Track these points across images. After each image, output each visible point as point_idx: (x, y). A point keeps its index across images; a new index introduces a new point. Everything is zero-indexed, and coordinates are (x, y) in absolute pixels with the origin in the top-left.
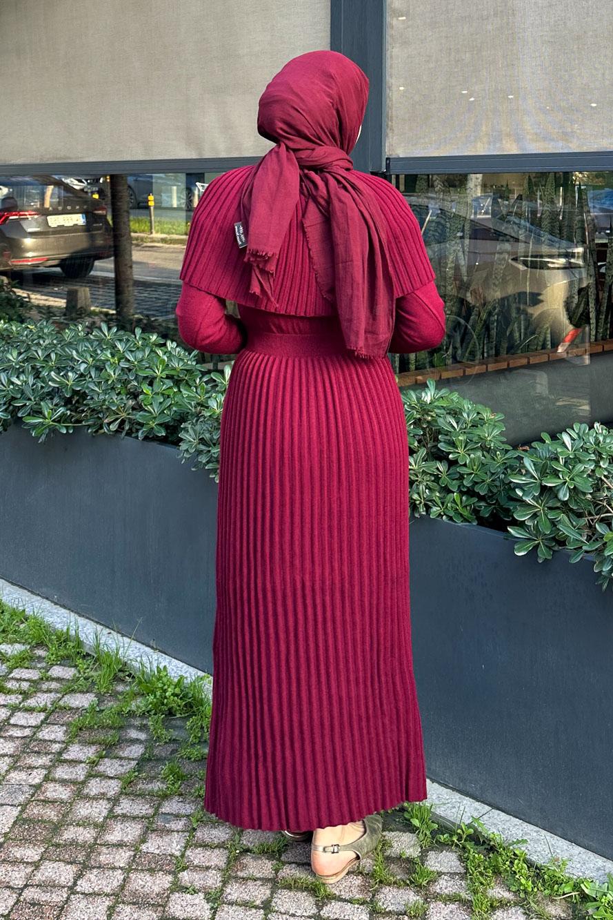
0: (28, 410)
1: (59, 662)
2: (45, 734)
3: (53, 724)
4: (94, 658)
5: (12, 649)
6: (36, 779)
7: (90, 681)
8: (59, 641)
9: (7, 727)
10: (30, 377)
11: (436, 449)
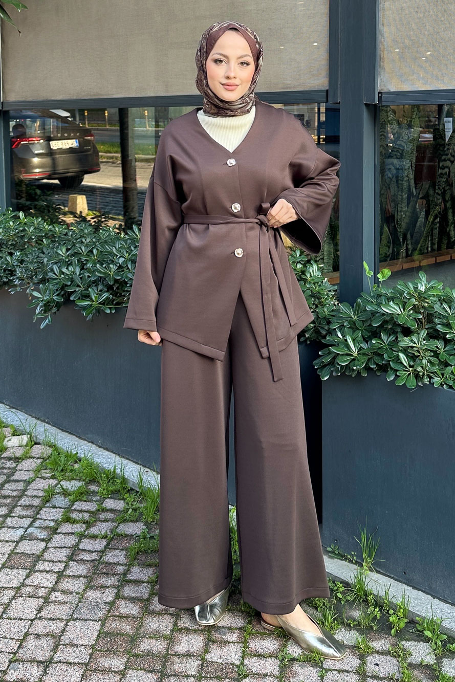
0: (78, 294)
1: (110, 496)
2: (110, 557)
3: (114, 549)
4: (137, 492)
5: (72, 486)
6: (109, 597)
7: (138, 512)
8: (108, 478)
9: (77, 552)
10: (77, 268)
11: (431, 331)
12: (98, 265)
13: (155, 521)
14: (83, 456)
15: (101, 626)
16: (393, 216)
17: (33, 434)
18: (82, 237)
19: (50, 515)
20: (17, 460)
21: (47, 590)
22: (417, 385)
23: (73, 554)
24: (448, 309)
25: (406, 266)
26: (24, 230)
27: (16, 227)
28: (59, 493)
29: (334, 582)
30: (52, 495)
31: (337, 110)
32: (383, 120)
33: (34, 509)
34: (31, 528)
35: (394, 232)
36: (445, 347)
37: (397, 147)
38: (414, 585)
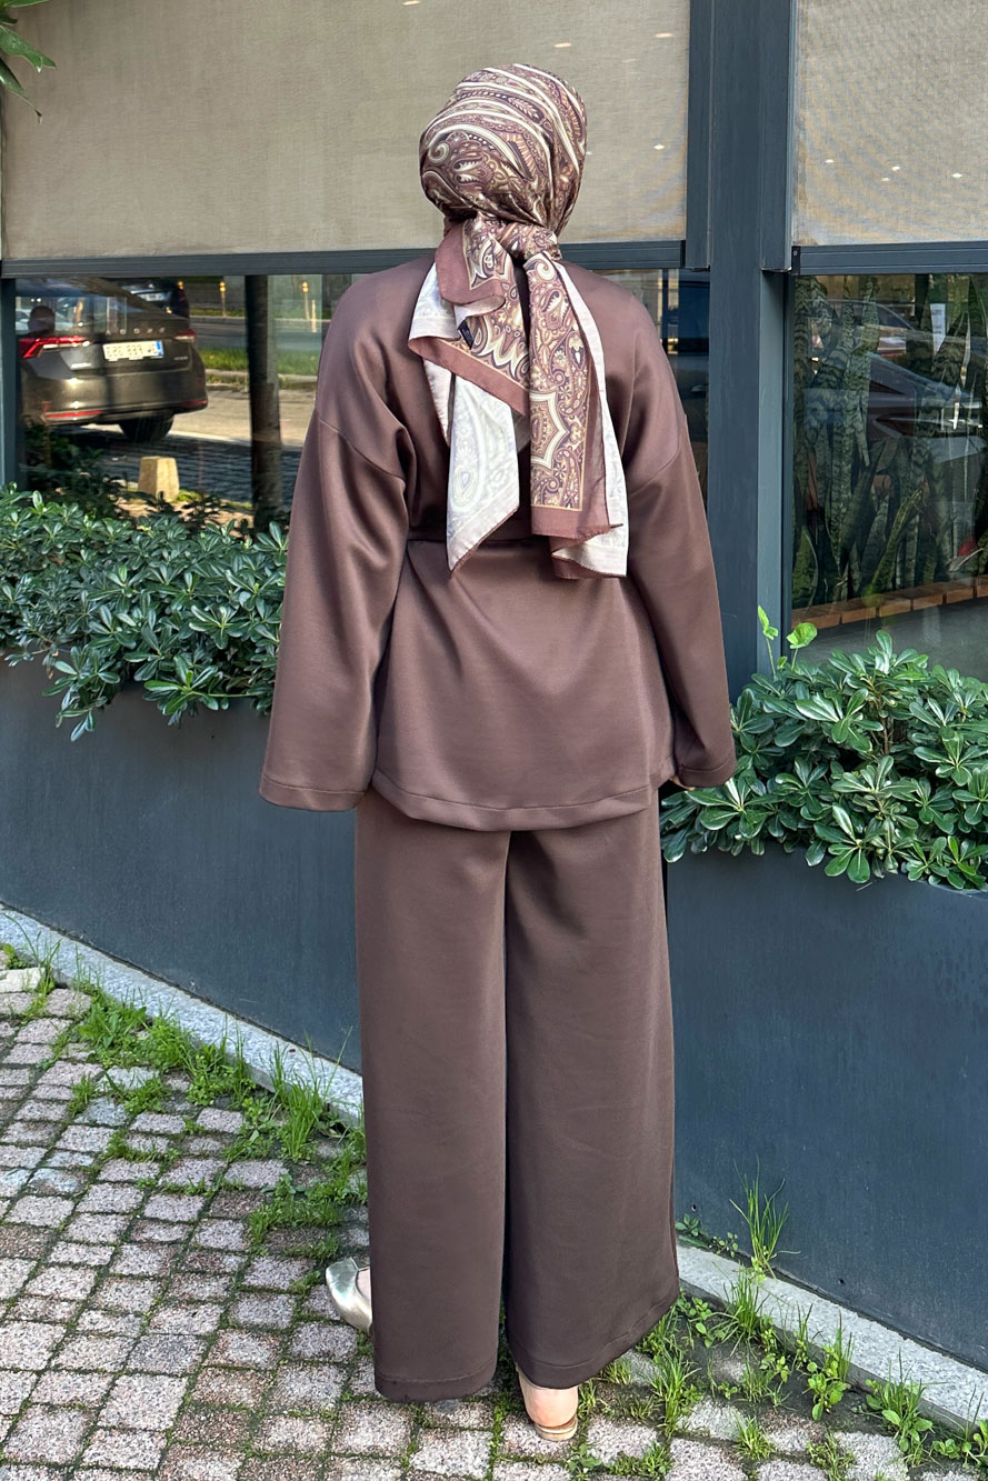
0: (151, 669)
1: (212, 1102)
2: (210, 1236)
3: (219, 1218)
4: (270, 1094)
5: (132, 1078)
6: (206, 1324)
7: (271, 1137)
8: (209, 1063)
9: (140, 1224)
10: (150, 613)
11: (903, 758)
12: (194, 608)
13: (308, 1158)
14: (157, 1015)
15: (187, 1388)
16: (821, 511)
17: (52, 966)
18: (161, 546)
19: (85, 1141)
20: (18, 1021)
21: (73, 1306)
22: (872, 874)
23: (130, 1228)
24: (939, 713)
25: (848, 617)
26: (41, 531)
27: (24, 525)
28: (104, 1094)
29: (689, 1299)
30: (88, 1097)
31: (706, 285)
32: (801, 307)
33: (50, 1128)
34: (43, 1170)
35: (822, 545)
36: (932, 795)
37: (831, 363)
38: (862, 1309)
